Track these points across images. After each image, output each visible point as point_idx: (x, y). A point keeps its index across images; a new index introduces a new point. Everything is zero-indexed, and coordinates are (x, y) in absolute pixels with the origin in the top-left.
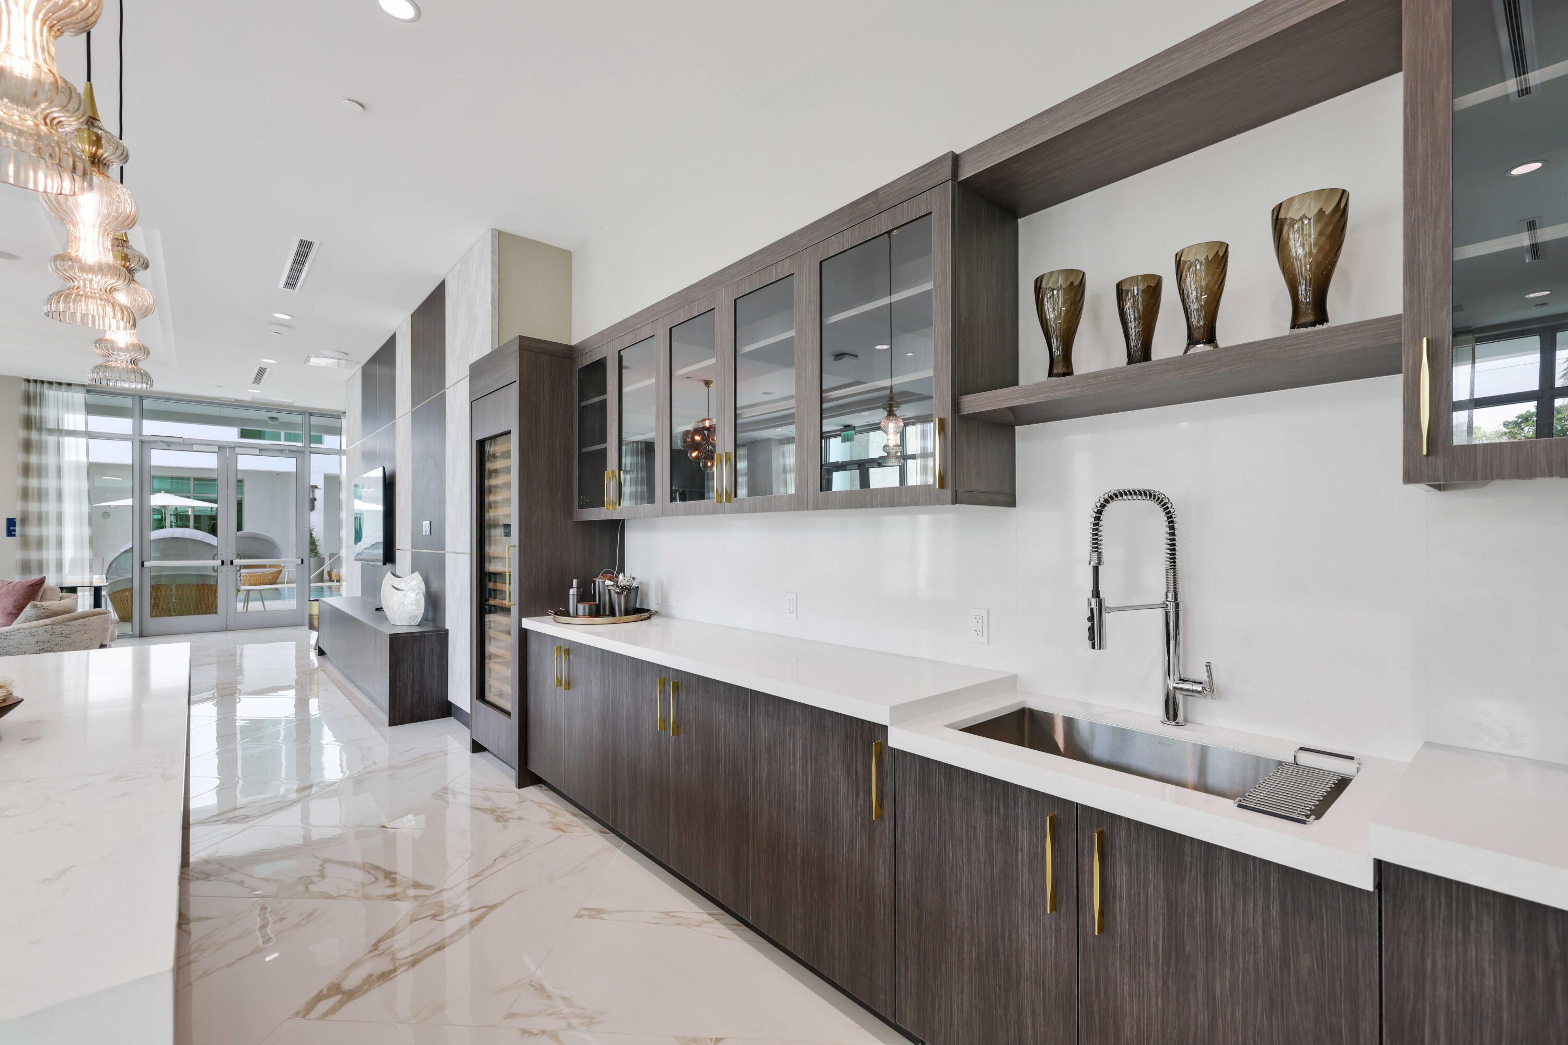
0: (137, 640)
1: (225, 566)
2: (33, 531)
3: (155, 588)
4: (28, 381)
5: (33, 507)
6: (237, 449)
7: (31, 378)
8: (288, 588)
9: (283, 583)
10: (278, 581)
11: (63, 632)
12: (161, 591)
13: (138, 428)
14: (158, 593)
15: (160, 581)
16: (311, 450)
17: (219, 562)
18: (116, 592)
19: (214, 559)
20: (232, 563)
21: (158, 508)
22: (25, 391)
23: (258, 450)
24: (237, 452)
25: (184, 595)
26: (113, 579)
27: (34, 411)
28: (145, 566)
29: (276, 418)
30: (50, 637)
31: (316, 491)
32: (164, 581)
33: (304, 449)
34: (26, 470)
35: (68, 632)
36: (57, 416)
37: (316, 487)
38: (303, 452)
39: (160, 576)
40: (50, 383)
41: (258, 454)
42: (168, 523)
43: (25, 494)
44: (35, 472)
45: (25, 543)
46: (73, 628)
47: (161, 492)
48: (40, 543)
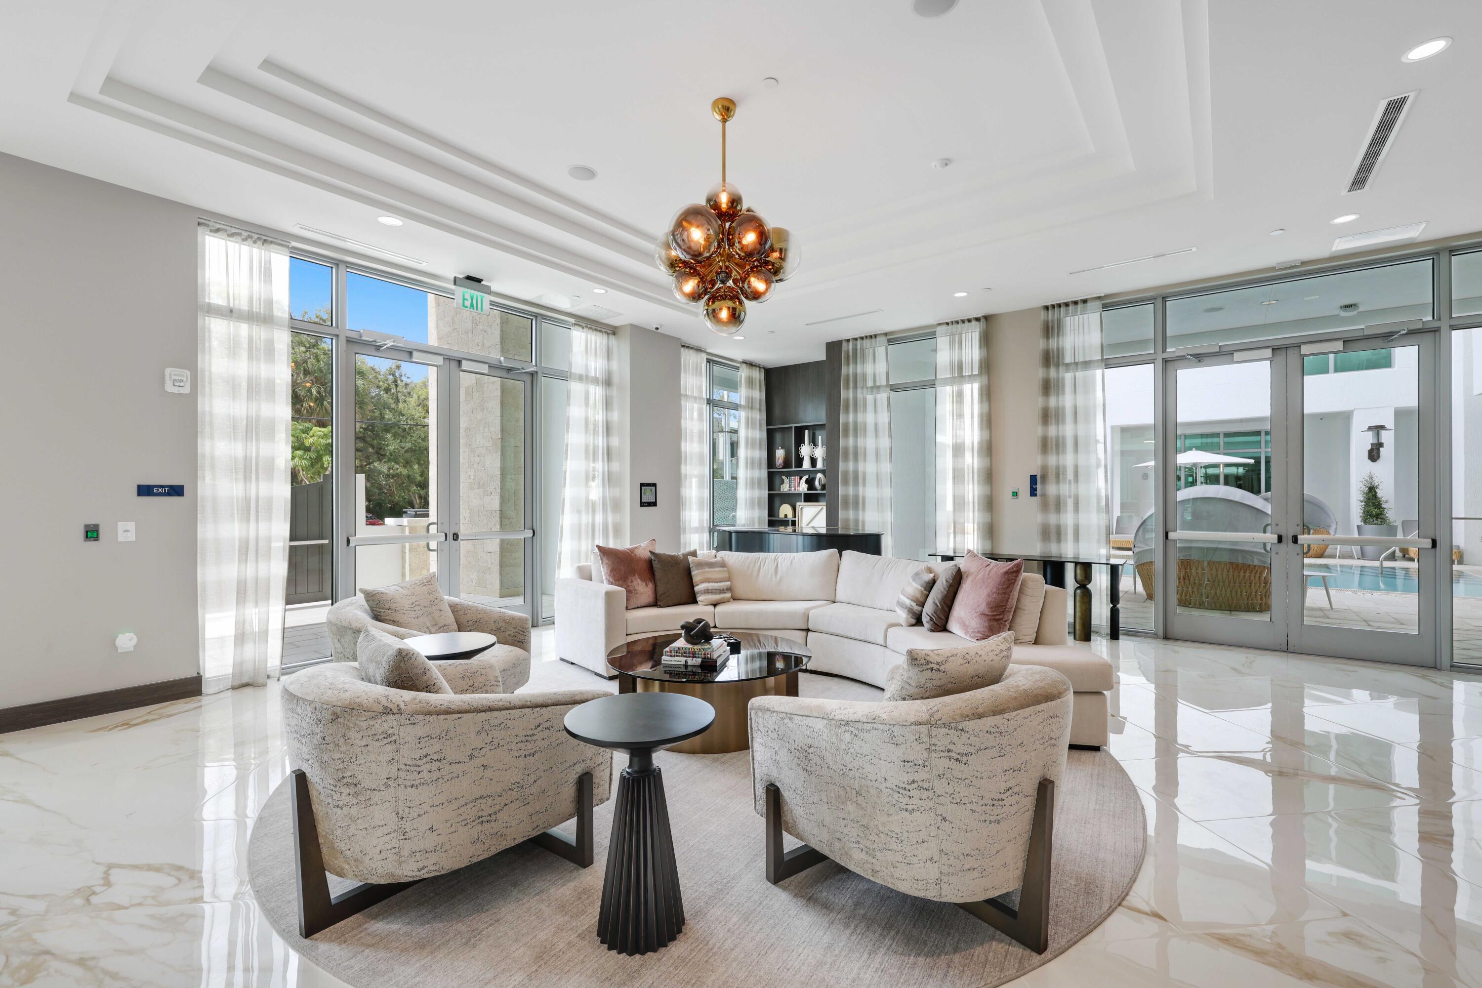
0: (1162, 641)
1: (1283, 546)
2: (1052, 489)
3: (1185, 564)
4: (1047, 308)
5: (1052, 460)
6: (1303, 347)
7: (1049, 304)
8: (1341, 566)
9: (1334, 557)
10: (1326, 554)
11: (951, 747)
12: (1191, 569)
14: (1188, 570)
15: (1190, 555)
16: (1453, 323)
17: (1271, 538)
18: (1143, 564)
19: (1265, 532)
20: (1295, 540)
21: (1189, 466)
22: (1044, 320)
23: (1342, 342)
24: (1303, 352)
25: (1219, 576)
26: (1140, 547)
27: (1053, 343)
28: (1170, 538)
29: (1355, 305)
30: (925, 755)
31: (1383, 433)
32: (1195, 556)
33: (1436, 324)
34: (1046, 416)
35: (964, 749)
36: (1073, 345)
37: (1382, 427)
38: (1436, 330)
39: (1190, 548)
40: (1067, 305)
42: (1199, 482)
43: (1045, 445)
44: (1054, 417)
45: (1045, 507)
46: (974, 740)
47: (1192, 450)
48: (1058, 505)
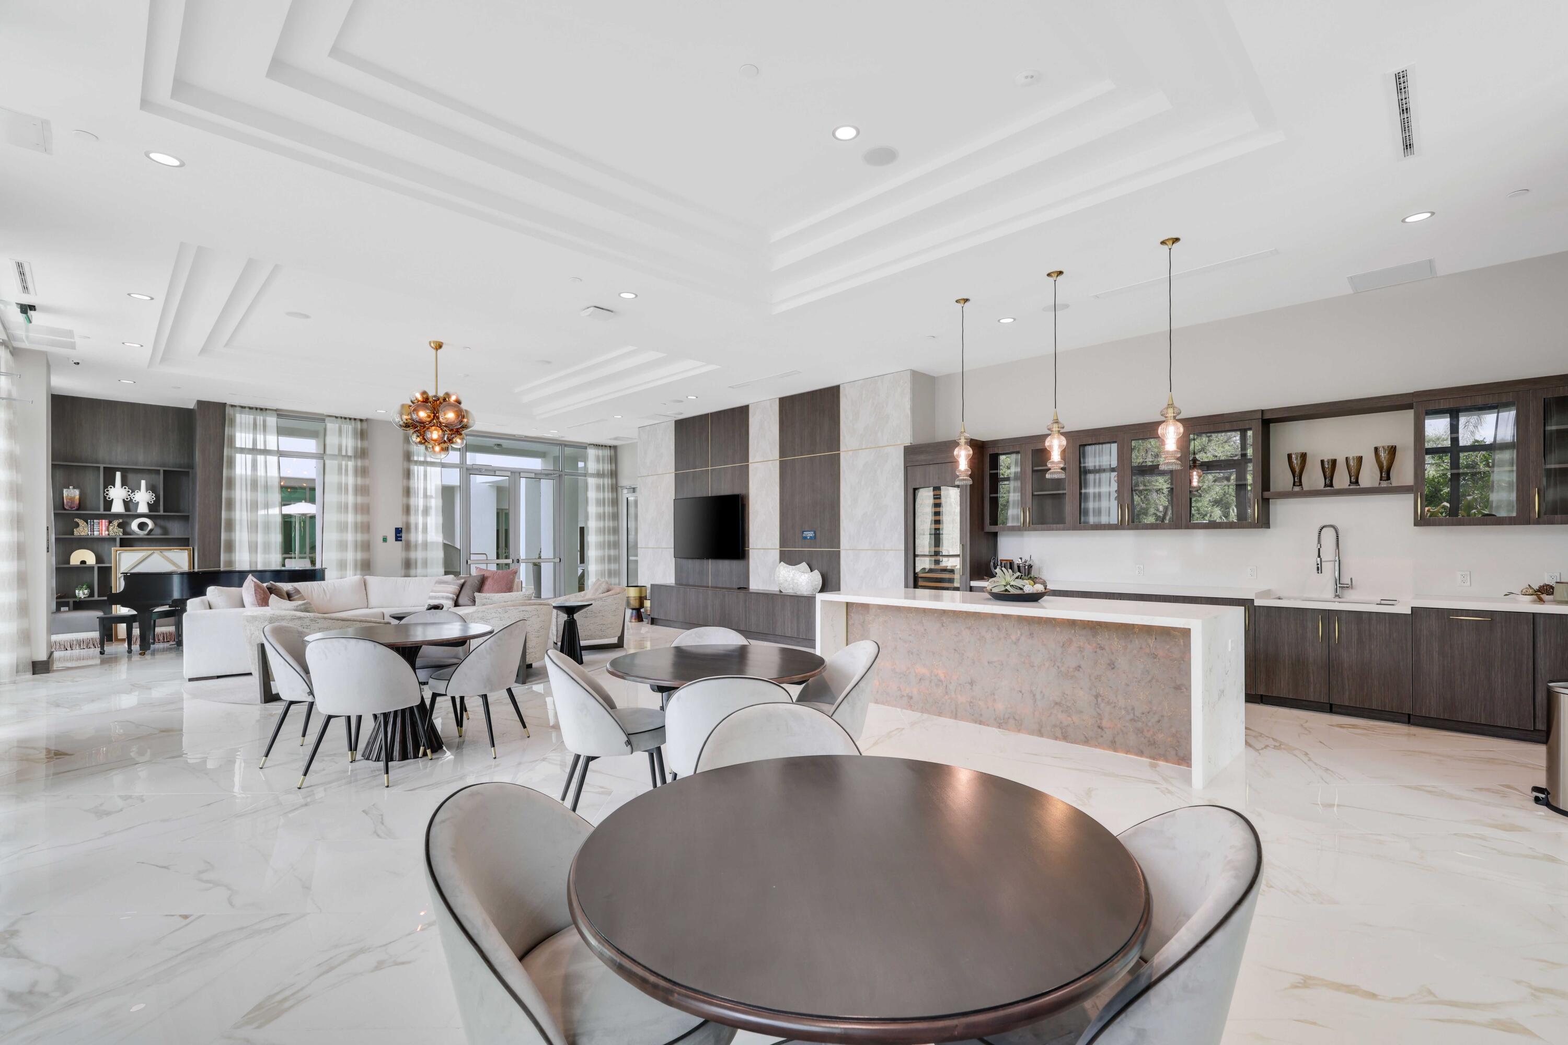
2: (412, 537)
5: (412, 519)
6: (521, 473)
13: (463, 458)
23: (534, 474)
24: (521, 476)
33: (561, 473)
34: (408, 492)
41: (533, 477)
43: (408, 510)
45: (408, 546)
48: (415, 546)
